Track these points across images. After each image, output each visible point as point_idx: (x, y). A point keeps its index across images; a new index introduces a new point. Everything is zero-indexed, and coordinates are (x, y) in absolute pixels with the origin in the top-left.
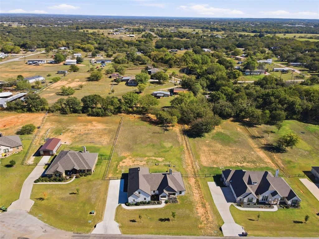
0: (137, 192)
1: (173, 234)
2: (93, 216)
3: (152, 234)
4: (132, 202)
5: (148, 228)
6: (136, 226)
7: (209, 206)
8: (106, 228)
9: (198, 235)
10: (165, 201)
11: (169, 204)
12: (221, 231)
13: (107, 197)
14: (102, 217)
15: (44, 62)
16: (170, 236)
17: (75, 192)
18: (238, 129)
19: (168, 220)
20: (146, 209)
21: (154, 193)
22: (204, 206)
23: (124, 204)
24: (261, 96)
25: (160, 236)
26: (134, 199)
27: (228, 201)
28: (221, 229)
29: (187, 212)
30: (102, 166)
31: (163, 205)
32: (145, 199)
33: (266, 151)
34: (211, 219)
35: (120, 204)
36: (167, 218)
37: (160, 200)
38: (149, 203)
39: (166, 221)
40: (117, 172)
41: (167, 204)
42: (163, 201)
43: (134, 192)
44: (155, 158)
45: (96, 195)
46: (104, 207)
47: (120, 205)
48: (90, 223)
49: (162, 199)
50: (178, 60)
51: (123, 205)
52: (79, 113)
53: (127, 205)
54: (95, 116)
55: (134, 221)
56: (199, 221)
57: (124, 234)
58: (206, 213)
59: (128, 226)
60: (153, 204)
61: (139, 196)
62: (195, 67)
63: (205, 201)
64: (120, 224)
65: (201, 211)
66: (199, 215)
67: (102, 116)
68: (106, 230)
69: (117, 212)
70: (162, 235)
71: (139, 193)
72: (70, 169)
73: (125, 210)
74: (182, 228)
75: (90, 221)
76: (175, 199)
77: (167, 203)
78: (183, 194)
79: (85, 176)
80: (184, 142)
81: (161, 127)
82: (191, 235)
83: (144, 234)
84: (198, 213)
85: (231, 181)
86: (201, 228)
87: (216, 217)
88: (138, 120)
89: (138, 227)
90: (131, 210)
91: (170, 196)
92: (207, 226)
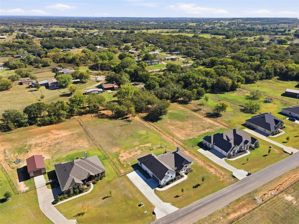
0: (167, 173)
1: (211, 192)
2: (143, 207)
3: (199, 199)
4: (164, 183)
5: (191, 196)
6: (182, 199)
7: (214, 166)
8: (164, 211)
9: (226, 187)
11: (189, 175)
12: (236, 178)
13: (137, 188)
14: (152, 204)
16: (211, 195)
17: (106, 196)
18: (180, 107)
19: (199, 185)
20: (177, 185)
22: (212, 167)
25: (205, 197)
26: (165, 180)
27: (221, 157)
28: (234, 177)
31: (186, 176)
32: (172, 177)
33: (210, 118)
34: (223, 173)
35: (154, 189)
36: (197, 184)
37: (181, 174)
38: (175, 180)
40: (125, 166)
42: (184, 174)
43: (165, 173)
44: (144, 145)
45: (127, 191)
46: (145, 197)
48: (147, 213)
49: (181, 172)
50: (83, 59)
51: (158, 189)
52: (26, 126)
53: (161, 188)
54: (48, 125)
55: (177, 196)
56: (217, 177)
57: (181, 208)
58: (216, 170)
59: (177, 202)
60: (179, 179)
61: (169, 176)
62: (106, 63)
63: (208, 163)
65: (212, 170)
66: (214, 173)
67: (56, 123)
68: (166, 212)
71: (169, 173)
72: (86, 177)
73: (162, 191)
75: (146, 212)
76: (189, 169)
77: (187, 174)
78: (192, 163)
79: (101, 179)
80: (152, 126)
81: (121, 119)
82: (222, 188)
83: (194, 202)
84: (212, 173)
85: (215, 144)
86: (223, 182)
87: (224, 171)
88: (96, 119)
89: (184, 199)
90: (167, 189)
92: (225, 179)
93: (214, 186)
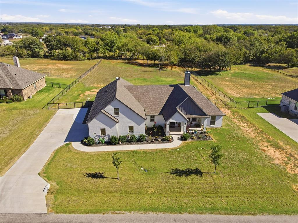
0: (110, 109)
1: (226, 209)
3: (156, 210)
4: (99, 136)
5: (140, 193)
6: (103, 189)
7: (288, 147)
10: (179, 136)
13: (40, 131)
14: (6, 168)
15: (20, 37)
16: (218, 216)
18: (265, 71)
19: (198, 172)
20: (135, 152)
21: (153, 123)
22: (276, 146)
23: (80, 143)
24: (283, 40)
26: (103, 127)
29: (243, 155)
30: (51, 93)
31: (177, 143)
32: (131, 128)
35: (67, 142)
36: (193, 168)
37: (167, 135)
38: (140, 140)
39: (193, 176)
40: (78, 100)
41: (186, 142)
42: (176, 138)
43: (103, 108)
45: (15, 128)
46: (24, 149)
47: (68, 144)
49: (171, 133)
51: (76, 145)
52: (40, 58)
53: (85, 144)
55: (97, 176)
56: (286, 175)
57: (57, 213)
58: (292, 158)
59: (78, 190)
60: (152, 142)
61: (117, 121)
63: (271, 138)
64: (55, 184)
66: (277, 162)
69: (54, 157)
70: (189, 213)
71: (117, 112)
73: (78, 152)
74: (245, 193)
76: (202, 133)
77: (185, 140)
78: (219, 123)
81: (153, 68)
82: (287, 213)
83: (127, 213)
84: (270, 159)
88: (122, 64)
89: (109, 192)
90: (94, 152)
91: (190, 129)
93: (256, 194)
